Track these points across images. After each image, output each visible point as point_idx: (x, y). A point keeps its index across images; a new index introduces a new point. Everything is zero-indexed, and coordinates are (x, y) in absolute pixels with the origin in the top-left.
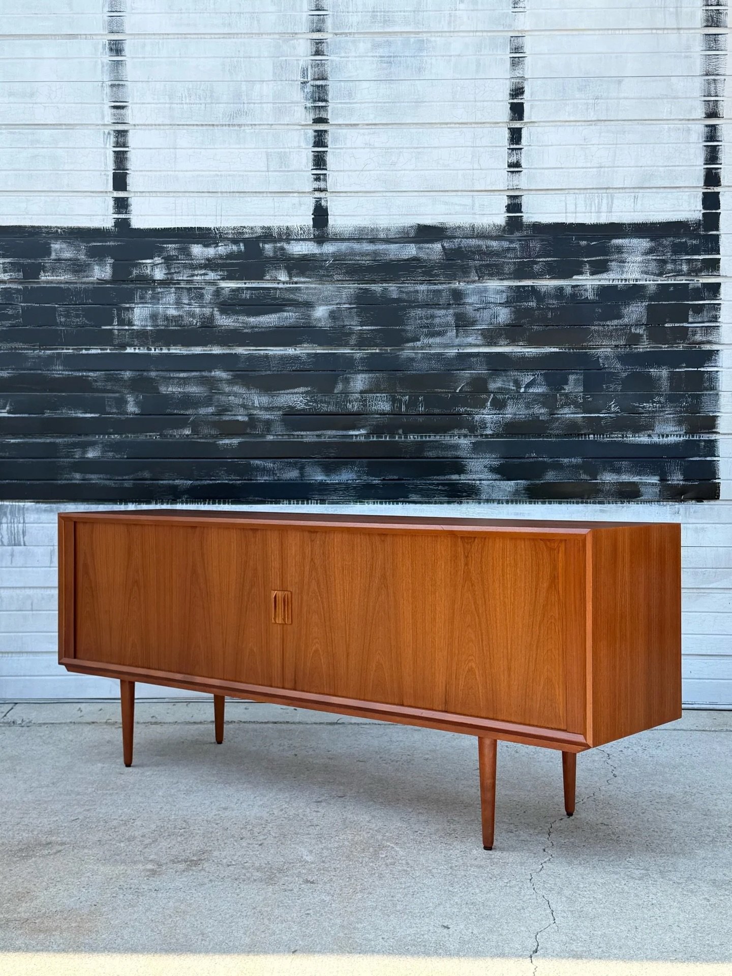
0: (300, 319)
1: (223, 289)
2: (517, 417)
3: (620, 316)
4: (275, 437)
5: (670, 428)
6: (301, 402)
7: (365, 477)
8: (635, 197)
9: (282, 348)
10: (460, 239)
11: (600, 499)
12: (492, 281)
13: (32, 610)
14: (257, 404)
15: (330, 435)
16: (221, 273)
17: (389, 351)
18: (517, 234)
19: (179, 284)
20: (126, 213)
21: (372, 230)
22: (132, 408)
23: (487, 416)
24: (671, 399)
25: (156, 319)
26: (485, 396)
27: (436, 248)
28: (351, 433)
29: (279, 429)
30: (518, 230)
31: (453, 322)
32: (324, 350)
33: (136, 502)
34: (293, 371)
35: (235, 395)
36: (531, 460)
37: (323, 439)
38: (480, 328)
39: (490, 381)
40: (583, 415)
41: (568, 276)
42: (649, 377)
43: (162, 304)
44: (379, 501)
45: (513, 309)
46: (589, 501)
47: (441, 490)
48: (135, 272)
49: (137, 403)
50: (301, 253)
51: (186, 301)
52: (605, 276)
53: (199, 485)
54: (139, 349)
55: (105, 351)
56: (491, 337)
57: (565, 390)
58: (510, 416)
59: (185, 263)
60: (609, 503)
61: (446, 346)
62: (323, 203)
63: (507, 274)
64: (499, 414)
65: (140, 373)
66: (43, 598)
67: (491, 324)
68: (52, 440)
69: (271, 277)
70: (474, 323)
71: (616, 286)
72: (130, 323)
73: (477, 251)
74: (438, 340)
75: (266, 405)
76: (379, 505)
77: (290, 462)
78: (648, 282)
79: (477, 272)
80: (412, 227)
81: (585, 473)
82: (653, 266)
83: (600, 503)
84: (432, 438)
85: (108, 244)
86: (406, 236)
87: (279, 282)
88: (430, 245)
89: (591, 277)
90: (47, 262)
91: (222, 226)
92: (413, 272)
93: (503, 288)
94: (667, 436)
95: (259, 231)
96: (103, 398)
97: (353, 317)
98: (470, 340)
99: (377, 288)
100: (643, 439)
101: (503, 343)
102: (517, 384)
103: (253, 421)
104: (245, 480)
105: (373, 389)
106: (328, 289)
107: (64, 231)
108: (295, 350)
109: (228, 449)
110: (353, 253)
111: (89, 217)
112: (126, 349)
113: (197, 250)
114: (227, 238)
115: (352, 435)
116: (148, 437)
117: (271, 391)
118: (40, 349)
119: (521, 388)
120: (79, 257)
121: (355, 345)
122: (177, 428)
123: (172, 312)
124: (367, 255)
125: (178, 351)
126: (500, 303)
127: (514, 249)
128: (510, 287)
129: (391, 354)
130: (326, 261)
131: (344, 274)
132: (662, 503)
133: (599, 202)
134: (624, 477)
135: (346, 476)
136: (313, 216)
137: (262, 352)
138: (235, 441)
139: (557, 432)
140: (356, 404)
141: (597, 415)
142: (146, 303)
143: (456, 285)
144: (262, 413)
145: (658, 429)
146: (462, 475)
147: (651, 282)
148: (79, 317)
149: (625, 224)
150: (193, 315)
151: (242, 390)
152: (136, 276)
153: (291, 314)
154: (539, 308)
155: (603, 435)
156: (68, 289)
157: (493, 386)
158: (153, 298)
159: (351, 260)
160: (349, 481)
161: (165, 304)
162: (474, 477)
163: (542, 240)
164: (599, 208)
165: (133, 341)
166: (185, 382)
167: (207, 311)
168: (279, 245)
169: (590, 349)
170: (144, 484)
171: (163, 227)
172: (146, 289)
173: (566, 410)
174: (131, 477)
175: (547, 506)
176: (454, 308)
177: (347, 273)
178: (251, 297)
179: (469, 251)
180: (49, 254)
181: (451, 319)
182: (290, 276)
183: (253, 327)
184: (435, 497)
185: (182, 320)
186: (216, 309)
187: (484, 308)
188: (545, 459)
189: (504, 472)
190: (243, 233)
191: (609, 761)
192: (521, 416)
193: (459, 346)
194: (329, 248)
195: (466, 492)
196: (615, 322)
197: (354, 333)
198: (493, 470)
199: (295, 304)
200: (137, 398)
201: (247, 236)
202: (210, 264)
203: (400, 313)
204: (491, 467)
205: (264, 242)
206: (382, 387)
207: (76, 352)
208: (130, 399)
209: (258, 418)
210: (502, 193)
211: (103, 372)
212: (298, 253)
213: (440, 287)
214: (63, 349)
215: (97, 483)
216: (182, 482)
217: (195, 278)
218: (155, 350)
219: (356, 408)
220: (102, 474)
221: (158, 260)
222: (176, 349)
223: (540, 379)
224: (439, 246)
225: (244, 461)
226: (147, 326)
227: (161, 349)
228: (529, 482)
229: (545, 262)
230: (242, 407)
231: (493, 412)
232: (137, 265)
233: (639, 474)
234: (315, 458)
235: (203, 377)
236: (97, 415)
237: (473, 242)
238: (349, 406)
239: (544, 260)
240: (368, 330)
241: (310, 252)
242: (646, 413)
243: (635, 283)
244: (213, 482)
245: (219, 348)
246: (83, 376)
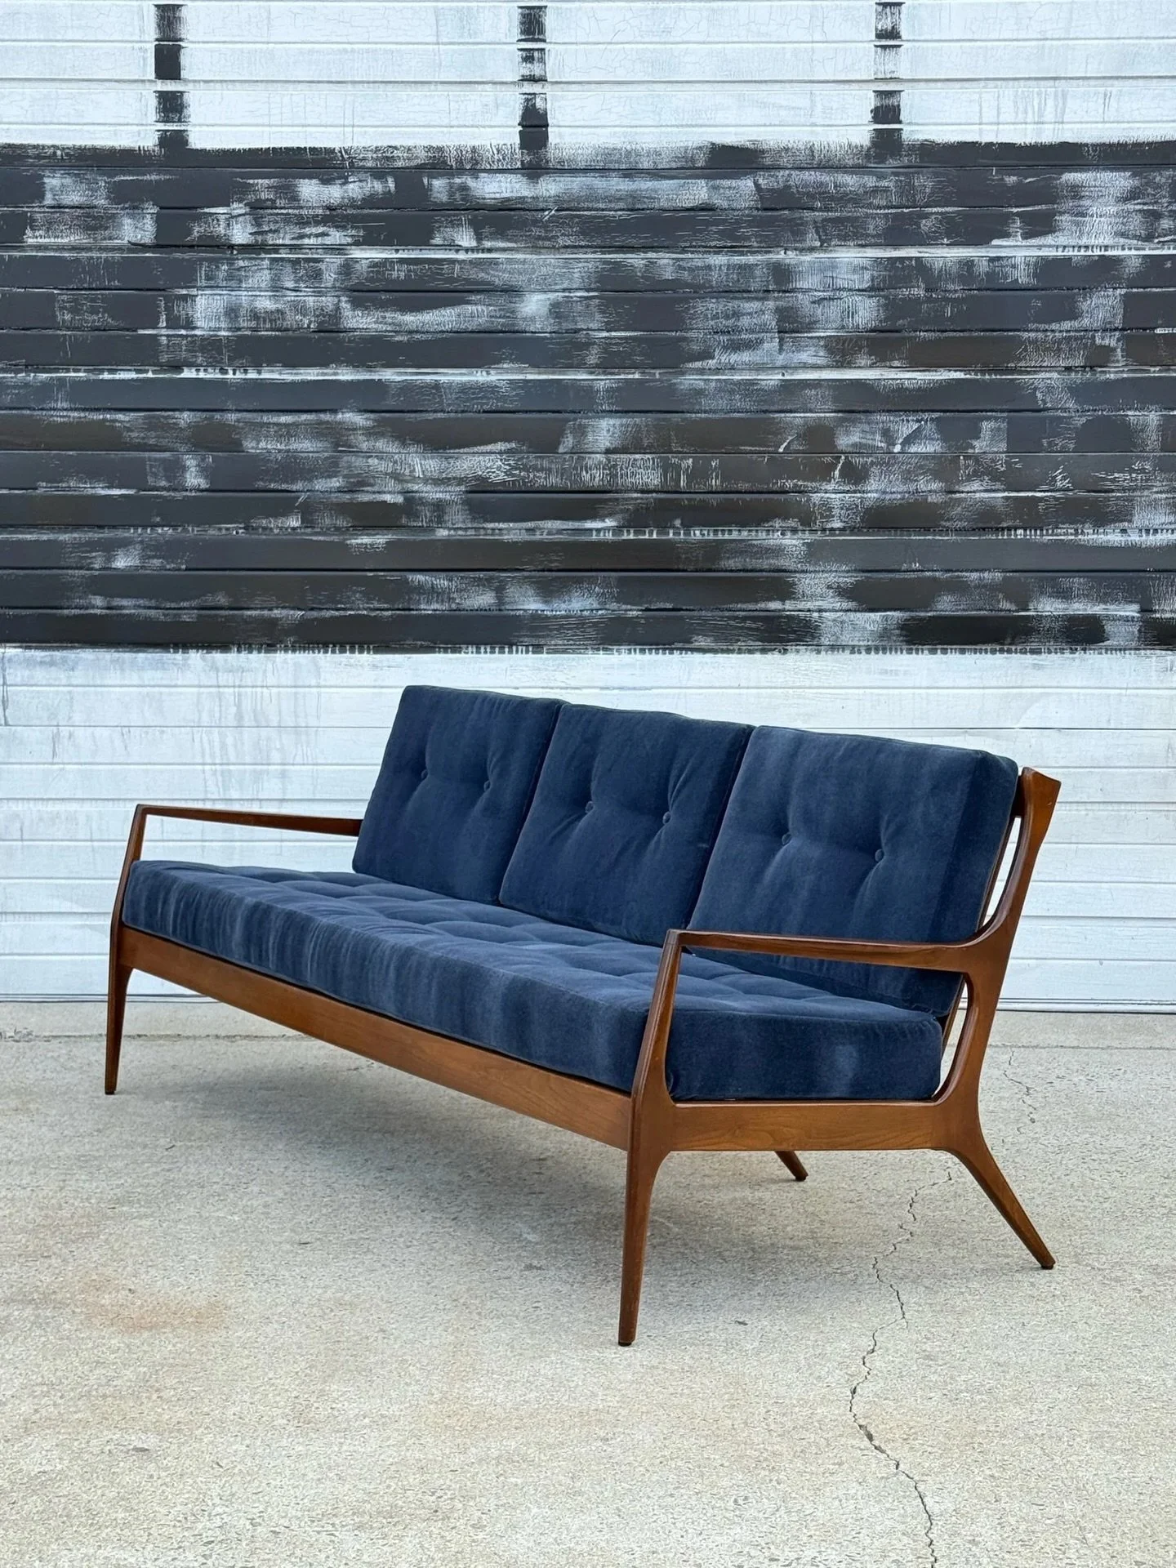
0: (496, 317)
1: (355, 261)
2: (888, 497)
3: (1074, 315)
4: (452, 532)
5: (1160, 518)
6: (499, 468)
7: (614, 606)
8: (1105, 95)
9: (464, 371)
10: (787, 172)
11: (1034, 646)
12: (844, 249)
13: (22, 840)
14: (418, 473)
15: (550, 529)
16: (354, 232)
17: (657, 376)
18: (891, 162)
19: (276, 251)
20: (180, 121)
21: (629, 153)
22: (194, 479)
23: (833, 496)
24: (1162, 466)
25: (237, 317)
26: (828, 459)
27: (742, 190)
28: (589, 525)
29: (460, 517)
30: (893, 155)
31: (774, 323)
32: (539, 373)
33: (203, 648)
34: (484, 412)
35: (381, 455)
36: (912, 575)
37: (538, 537)
38: (822, 334)
39: (840, 431)
40: (1006, 494)
41: (982, 240)
42: (1125, 425)
43: (247, 290)
44: (638, 647)
45: (882, 301)
46: (1013, 648)
47: (749, 629)
48: (197, 230)
49: (204, 471)
50: (498, 196)
51: (290, 285)
52: (1049, 240)
53: (316, 619)
54: (205, 371)
55: (144, 375)
56: (842, 350)
57: (974, 448)
58: (875, 495)
59: (288, 214)
60: (1050, 652)
61: (760, 368)
62: (539, 103)
63: (873, 236)
64: (855, 492)
65: (208, 414)
66: (41, 819)
67: (843, 327)
68: (52, 536)
69: (445, 239)
70: (810, 326)
71: (1070, 259)
72: (189, 325)
73: (820, 193)
74: (745, 357)
75: (436, 475)
76: (638, 656)
77: (480, 579)
78: (1127, 252)
79: (817, 233)
80: (700, 148)
81: (1008, 598)
82: (1136, 224)
83: (1033, 652)
84: (735, 535)
85: (147, 177)
86: (690, 164)
87: (458, 249)
88: (734, 183)
89: (1024, 243)
90: (38, 212)
91: (355, 145)
92: (700, 231)
93: (867, 263)
94: (1156, 531)
95: (423, 154)
96: (143, 460)
97: (592, 315)
98: (805, 357)
99: (636, 260)
100: (1111, 537)
101: (863, 363)
102: (888, 436)
103: (412, 504)
104: (399, 609)
105: (630, 445)
106: (547, 262)
107: (67, 154)
108: (488, 373)
109: (368, 552)
110: (592, 196)
111: (112, 128)
112: (182, 371)
113: (310, 190)
114: (363, 167)
115: (591, 530)
116: (224, 532)
117: (445, 449)
118: (27, 372)
119: (894, 445)
120: (96, 203)
121: (597, 366)
122: (276, 516)
123: (265, 304)
124: (619, 199)
125: (275, 376)
126: (859, 290)
127: (886, 190)
128: (876, 260)
129: (662, 382)
130: (543, 210)
131: (577, 234)
132: (1143, 652)
133: (1040, 104)
134: (1076, 606)
135: (579, 603)
136: (520, 128)
137: (428, 378)
138: (380, 539)
139: (959, 524)
140: (597, 473)
141: (1030, 494)
142: (217, 287)
143: (779, 256)
144: (429, 488)
145: (1139, 519)
146: (787, 602)
147: (1132, 253)
148: (97, 314)
149: (1086, 145)
150: (302, 310)
151: (392, 448)
152: (199, 237)
153: (480, 308)
154: (929, 300)
155: (1042, 530)
156: (77, 260)
157: (844, 441)
158: (230, 278)
159: (589, 209)
160: (585, 613)
161: (252, 289)
162: (809, 605)
163: (936, 175)
164: (1041, 115)
165: (196, 356)
166: (288, 432)
167: (328, 302)
168: (458, 181)
169: (1021, 373)
170: (216, 615)
171: (247, 147)
172: (216, 262)
173: (975, 486)
174: (194, 603)
175: (939, 656)
176: (776, 299)
177: (583, 233)
178: (408, 276)
179: (804, 194)
180: (42, 196)
181: (770, 319)
182: (479, 238)
183: (411, 332)
184: (738, 640)
185: (284, 320)
186: (344, 299)
187: (831, 299)
188: (937, 574)
189: (863, 597)
190: (392, 159)
191: (1027, 1098)
192: (894, 496)
193: (784, 367)
194: (549, 187)
195: (795, 632)
196: (1067, 325)
197: (595, 343)
198: (842, 592)
199: (487, 290)
200: (203, 460)
201: (399, 164)
202: (333, 216)
203: (678, 308)
204: (839, 587)
205: (431, 177)
206: (646, 443)
207: (92, 377)
208: (191, 462)
209: (421, 499)
210: (864, 86)
211: (142, 414)
212: (493, 196)
213: (751, 259)
214: (68, 371)
215: (130, 615)
216: (285, 612)
217: (306, 241)
218: (234, 374)
219: (597, 479)
220: (142, 598)
221: (238, 208)
222: (273, 371)
223: (930, 427)
224: (750, 183)
225: (396, 576)
226: (219, 329)
227: (246, 372)
228: (907, 615)
229: (941, 213)
230: (391, 477)
231: (847, 488)
232: (198, 218)
233: (1103, 599)
234: (523, 570)
235: (320, 423)
236: (131, 492)
237: (810, 177)
238: (586, 476)
239: (940, 210)
240: (620, 338)
241: (515, 195)
242: (1118, 491)
243: (1103, 253)
244: (342, 613)
245: (350, 369)
246: (104, 420)
